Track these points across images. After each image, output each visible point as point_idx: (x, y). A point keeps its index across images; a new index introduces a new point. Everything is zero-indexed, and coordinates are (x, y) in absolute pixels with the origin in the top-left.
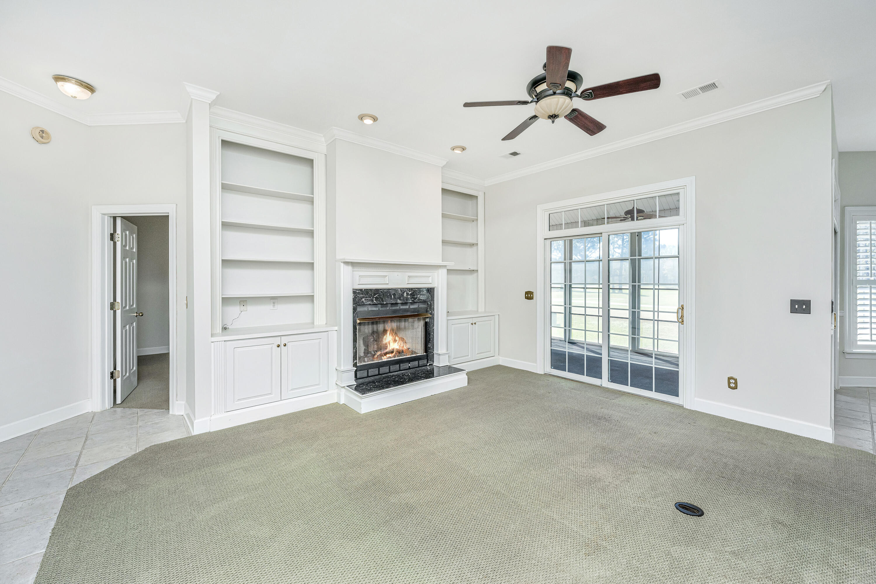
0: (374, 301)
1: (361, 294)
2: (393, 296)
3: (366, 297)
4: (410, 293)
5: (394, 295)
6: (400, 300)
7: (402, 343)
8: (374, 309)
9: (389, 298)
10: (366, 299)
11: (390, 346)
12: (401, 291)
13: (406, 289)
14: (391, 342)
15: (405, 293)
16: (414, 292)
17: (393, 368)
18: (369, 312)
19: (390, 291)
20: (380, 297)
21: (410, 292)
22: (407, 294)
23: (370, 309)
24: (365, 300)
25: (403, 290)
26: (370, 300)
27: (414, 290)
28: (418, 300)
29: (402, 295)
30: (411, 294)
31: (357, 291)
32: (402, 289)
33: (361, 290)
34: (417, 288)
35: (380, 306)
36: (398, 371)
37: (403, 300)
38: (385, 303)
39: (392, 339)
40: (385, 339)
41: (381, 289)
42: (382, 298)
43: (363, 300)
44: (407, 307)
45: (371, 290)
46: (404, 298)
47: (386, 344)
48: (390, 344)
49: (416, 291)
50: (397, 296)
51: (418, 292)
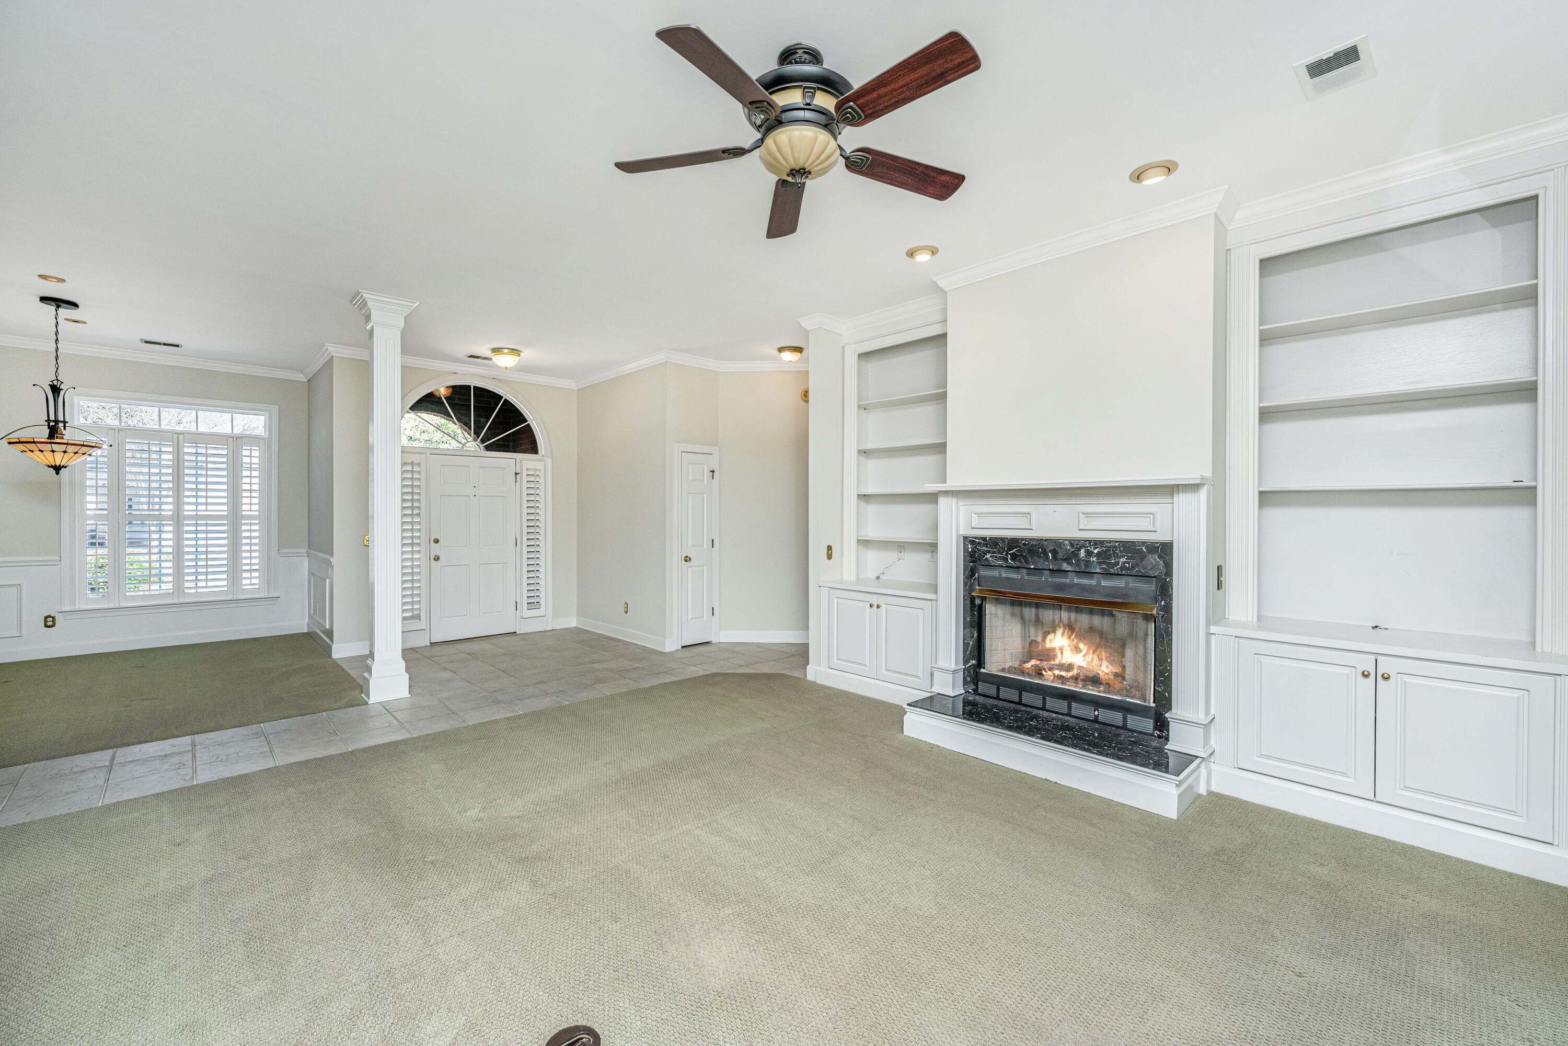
0: (1010, 561)
1: (984, 545)
2: (1050, 554)
3: (994, 552)
4: (1096, 551)
5: (1054, 552)
6: (1070, 564)
7: (1096, 659)
8: (1014, 576)
9: (1040, 557)
10: (993, 556)
11: (1062, 657)
12: (1072, 545)
13: (1085, 541)
14: (1067, 650)
15: (1083, 551)
16: (1106, 550)
17: (1051, 703)
18: (1001, 580)
19: (1043, 545)
20: (1021, 555)
21: (1095, 548)
22: (1089, 553)
23: (1004, 575)
24: (991, 557)
25: (1076, 544)
26: (1000, 558)
27: (1109, 545)
28: (1122, 569)
29: (1075, 555)
30: (1099, 555)
31: (977, 540)
32: (1072, 542)
33: (984, 539)
34: (1116, 542)
35: (1025, 571)
36: (1063, 714)
37: (1077, 565)
38: (1032, 567)
39: (1069, 646)
40: (1051, 641)
41: (1022, 539)
42: (1026, 556)
43: (988, 556)
44: (1093, 582)
45: (1003, 539)
46: (1078, 560)
47: (1053, 650)
48: (1064, 652)
49: (1116, 547)
50: (1060, 556)
51: (1120, 550)
